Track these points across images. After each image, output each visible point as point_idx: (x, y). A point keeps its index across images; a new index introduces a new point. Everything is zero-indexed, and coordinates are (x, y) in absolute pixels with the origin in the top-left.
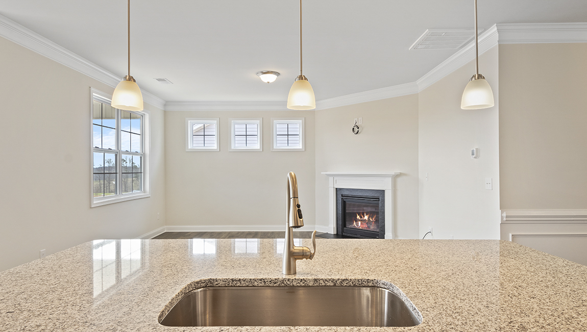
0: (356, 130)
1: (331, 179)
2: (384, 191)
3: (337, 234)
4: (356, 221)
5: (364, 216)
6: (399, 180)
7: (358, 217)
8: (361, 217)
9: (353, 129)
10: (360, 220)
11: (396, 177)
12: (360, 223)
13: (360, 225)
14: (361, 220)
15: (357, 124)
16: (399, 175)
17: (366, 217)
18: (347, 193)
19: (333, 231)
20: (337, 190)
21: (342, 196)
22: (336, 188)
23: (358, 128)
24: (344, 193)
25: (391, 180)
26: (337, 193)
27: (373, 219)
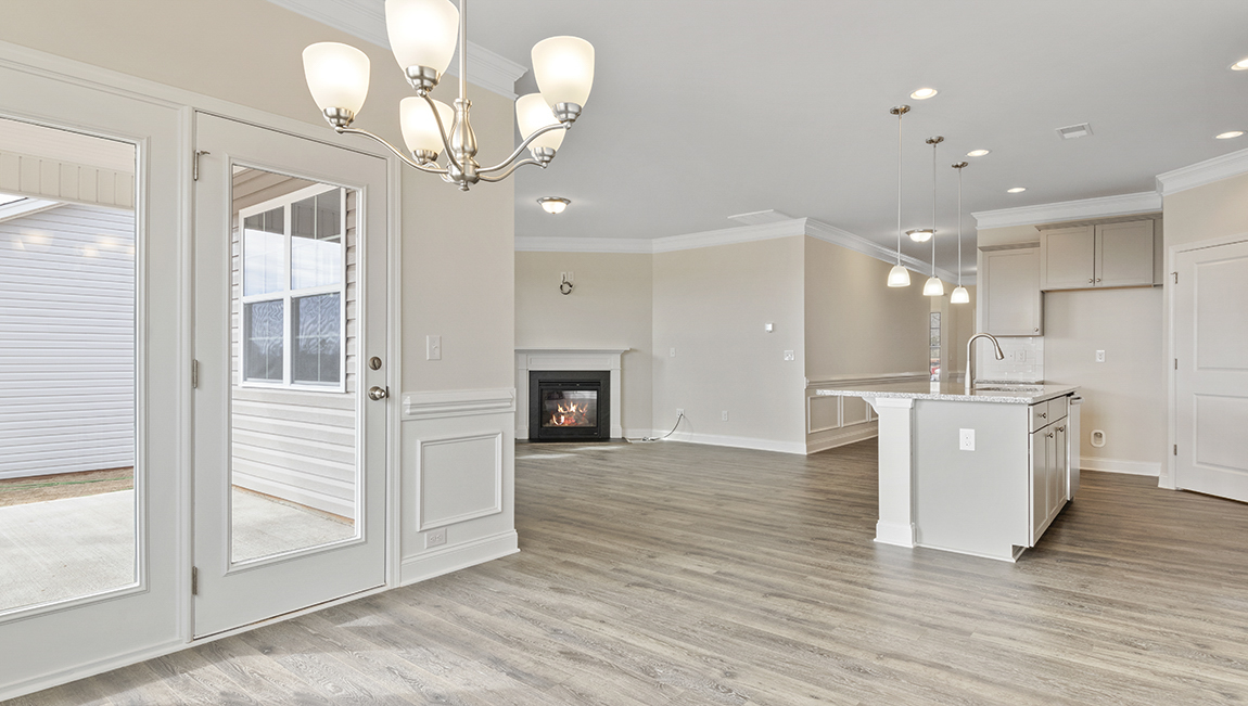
0: (566, 288)
1: (523, 358)
2: (608, 372)
3: (531, 437)
4: (556, 417)
5: (570, 408)
6: (627, 357)
7: (561, 410)
8: (565, 409)
9: (562, 286)
10: (563, 414)
11: (625, 354)
12: (563, 418)
13: (563, 421)
14: (567, 413)
15: (566, 281)
16: (630, 351)
17: (574, 408)
18: (549, 378)
19: (527, 437)
20: (531, 373)
21: (540, 383)
22: (530, 371)
23: (571, 286)
24: (542, 378)
25: (618, 357)
26: (532, 377)
27: (584, 409)
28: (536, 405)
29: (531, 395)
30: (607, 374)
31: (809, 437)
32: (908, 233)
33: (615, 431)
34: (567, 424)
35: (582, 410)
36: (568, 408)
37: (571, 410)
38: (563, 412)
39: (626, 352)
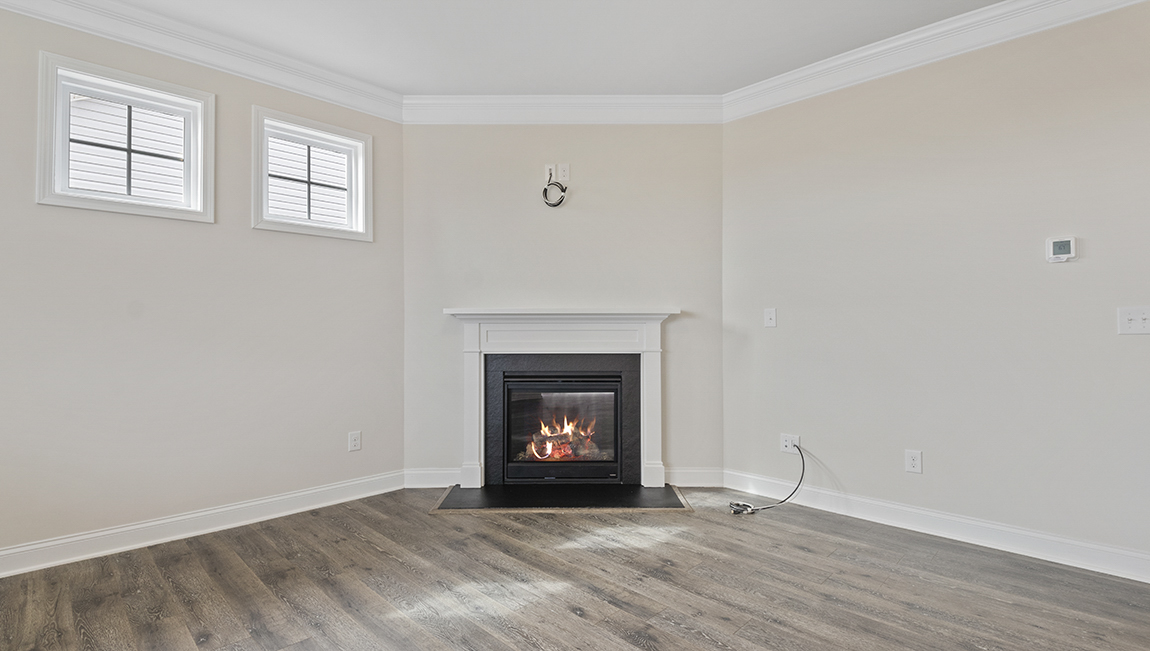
0: (555, 195)
1: (470, 329)
2: (637, 357)
3: (486, 485)
4: (536, 442)
5: (562, 427)
6: (672, 327)
7: (545, 430)
8: (552, 429)
9: (546, 190)
10: (549, 439)
11: (669, 321)
12: (549, 446)
13: (549, 451)
14: (557, 438)
15: (553, 180)
16: (679, 315)
17: (569, 429)
18: (523, 367)
19: (478, 482)
20: (488, 359)
21: (505, 377)
22: (485, 355)
23: (564, 190)
24: (511, 368)
25: (657, 327)
26: (489, 367)
27: (589, 430)
28: (498, 421)
29: (489, 401)
30: (635, 359)
33: (651, 475)
34: (557, 456)
35: (586, 431)
36: (558, 428)
37: (565, 432)
38: (549, 435)
39: (673, 317)
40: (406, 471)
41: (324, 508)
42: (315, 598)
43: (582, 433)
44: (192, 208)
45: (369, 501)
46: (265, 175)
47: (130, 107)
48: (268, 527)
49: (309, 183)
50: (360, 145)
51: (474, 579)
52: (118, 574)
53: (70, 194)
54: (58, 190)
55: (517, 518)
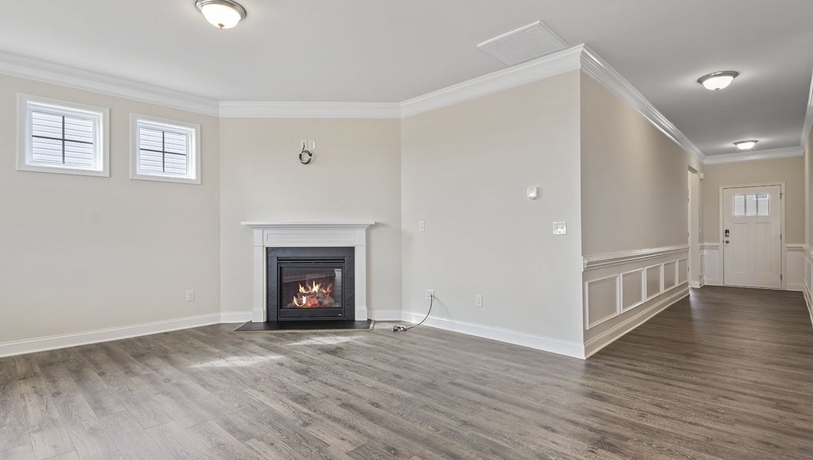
0: (306, 157)
1: (257, 233)
2: (353, 249)
3: (267, 321)
4: (297, 297)
5: (312, 287)
6: (374, 232)
7: (302, 289)
8: (306, 289)
9: (301, 155)
10: (304, 295)
11: (370, 228)
12: (304, 299)
13: (304, 302)
14: (309, 294)
15: (306, 149)
16: (376, 225)
17: (316, 288)
18: (288, 254)
19: (261, 318)
20: (268, 250)
21: (278, 260)
22: (267, 248)
23: (310, 155)
24: (281, 255)
25: (363, 232)
26: (269, 255)
27: (328, 289)
28: (274, 285)
29: (269, 274)
30: (352, 249)
31: (587, 334)
32: (700, 81)
33: (360, 314)
34: (309, 305)
35: (326, 290)
36: (310, 288)
37: (314, 290)
38: (304, 292)
39: (372, 227)
40: (222, 314)
41: (172, 332)
42: (157, 362)
43: (324, 291)
44: (97, 170)
45: (198, 329)
46: (138, 149)
47: (63, 117)
48: (139, 339)
49: (164, 152)
50: (193, 130)
51: (238, 356)
52: (60, 356)
53: (33, 165)
54: (27, 163)
55: (275, 334)
